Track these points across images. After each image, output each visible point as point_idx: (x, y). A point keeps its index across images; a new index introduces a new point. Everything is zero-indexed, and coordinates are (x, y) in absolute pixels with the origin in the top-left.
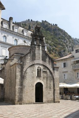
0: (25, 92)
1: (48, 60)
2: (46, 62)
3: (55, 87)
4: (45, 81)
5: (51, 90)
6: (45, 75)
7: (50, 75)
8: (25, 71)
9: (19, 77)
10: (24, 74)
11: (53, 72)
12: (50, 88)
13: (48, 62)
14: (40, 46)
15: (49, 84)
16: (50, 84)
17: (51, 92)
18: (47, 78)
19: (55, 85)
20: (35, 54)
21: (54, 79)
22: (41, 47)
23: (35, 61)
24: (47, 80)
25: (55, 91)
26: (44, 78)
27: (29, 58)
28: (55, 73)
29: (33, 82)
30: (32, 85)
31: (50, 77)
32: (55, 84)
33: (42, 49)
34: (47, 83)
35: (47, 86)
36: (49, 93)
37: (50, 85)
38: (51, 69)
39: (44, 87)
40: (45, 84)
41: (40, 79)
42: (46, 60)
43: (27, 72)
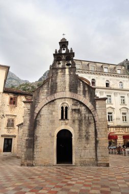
0: (38, 147)
1: (82, 89)
2: (78, 93)
3: (99, 136)
4: (77, 126)
5: (89, 141)
6: (76, 116)
7: (87, 115)
8: (37, 112)
9: (28, 122)
10: (37, 117)
11: (94, 109)
12: (87, 139)
13: (81, 93)
14: (65, 68)
15: (84, 132)
16: (86, 131)
17: (89, 146)
18: (80, 121)
19: (98, 133)
20: (56, 83)
21: (95, 122)
22: (67, 70)
23: (55, 94)
24: (80, 125)
25: (99, 145)
26: (74, 121)
27: (46, 91)
28: (98, 111)
29: (53, 130)
30: (50, 134)
31: (87, 118)
32: (98, 131)
33: (69, 72)
34: (80, 130)
35: (80, 136)
36: (85, 147)
37: (87, 133)
38: (89, 105)
39: (73, 137)
40: (77, 131)
41: (66, 124)
42: (78, 89)
43: (41, 113)
